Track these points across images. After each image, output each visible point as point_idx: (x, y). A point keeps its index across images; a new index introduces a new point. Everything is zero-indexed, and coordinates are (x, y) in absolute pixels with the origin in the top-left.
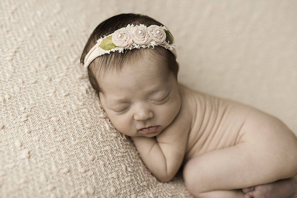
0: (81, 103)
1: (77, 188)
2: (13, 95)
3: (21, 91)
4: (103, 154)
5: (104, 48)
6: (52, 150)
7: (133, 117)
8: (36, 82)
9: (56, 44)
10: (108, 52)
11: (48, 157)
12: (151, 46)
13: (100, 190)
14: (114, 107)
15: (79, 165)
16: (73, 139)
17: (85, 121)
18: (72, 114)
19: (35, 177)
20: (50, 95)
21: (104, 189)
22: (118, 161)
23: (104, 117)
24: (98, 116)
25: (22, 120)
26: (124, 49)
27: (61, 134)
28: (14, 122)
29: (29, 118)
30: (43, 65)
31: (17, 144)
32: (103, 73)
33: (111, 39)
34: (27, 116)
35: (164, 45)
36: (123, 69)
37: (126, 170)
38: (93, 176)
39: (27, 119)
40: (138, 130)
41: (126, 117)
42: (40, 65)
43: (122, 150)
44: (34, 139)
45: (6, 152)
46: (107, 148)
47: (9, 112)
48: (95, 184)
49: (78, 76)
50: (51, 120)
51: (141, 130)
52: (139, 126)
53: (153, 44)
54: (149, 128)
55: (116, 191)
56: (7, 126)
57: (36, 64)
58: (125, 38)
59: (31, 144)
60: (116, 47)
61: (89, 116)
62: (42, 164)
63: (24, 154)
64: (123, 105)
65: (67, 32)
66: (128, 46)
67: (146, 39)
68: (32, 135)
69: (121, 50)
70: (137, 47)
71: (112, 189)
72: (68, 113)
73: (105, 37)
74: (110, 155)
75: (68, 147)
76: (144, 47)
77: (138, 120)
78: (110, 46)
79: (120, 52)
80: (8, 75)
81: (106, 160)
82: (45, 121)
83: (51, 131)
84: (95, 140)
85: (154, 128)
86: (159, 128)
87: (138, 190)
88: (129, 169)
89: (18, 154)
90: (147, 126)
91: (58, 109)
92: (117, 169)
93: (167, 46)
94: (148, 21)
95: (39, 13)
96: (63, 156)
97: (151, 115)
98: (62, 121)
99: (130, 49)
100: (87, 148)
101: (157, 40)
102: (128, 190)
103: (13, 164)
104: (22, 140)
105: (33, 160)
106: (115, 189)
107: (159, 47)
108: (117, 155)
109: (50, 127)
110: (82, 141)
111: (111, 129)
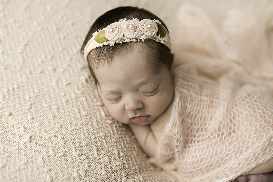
0: (80, 92)
1: (70, 171)
2: (21, 84)
3: (29, 81)
4: (97, 140)
5: (98, 41)
6: (50, 136)
7: (124, 107)
8: (42, 72)
9: (62, 36)
10: (101, 45)
11: (47, 141)
12: (141, 40)
13: (92, 173)
15: (74, 150)
16: (70, 125)
17: (82, 109)
18: (71, 102)
19: (34, 160)
20: (53, 84)
21: (95, 172)
22: (112, 146)
23: (101, 105)
24: (95, 104)
25: (27, 108)
27: (60, 121)
28: (20, 110)
29: (33, 106)
30: (49, 57)
31: (22, 129)
33: (104, 33)
34: (31, 105)
35: (155, 38)
37: (119, 154)
38: (86, 160)
39: (30, 107)
40: (130, 119)
42: (46, 56)
43: (116, 136)
44: (36, 125)
45: (12, 137)
46: (101, 134)
47: (16, 100)
48: (87, 167)
49: (80, 66)
50: (52, 107)
51: (133, 118)
52: (131, 115)
53: (143, 38)
54: (140, 117)
55: (107, 174)
56: (14, 113)
57: (43, 56)
58: (116, 32)
59: (33, 129)
60: (108, 40)
61: (86, 104)
62: (41, 148)
63: (26, 139)
65: (73, 24)
66: (119, 40)
68: (35, 121)
69: (112, 44)
70: (127, 41)
71: (104, 172)
72: (67, 101)
73: (100, 31)
74: (104, 141)
75: (65, 133)
76: (134, 40)
77: (129, 110)
78: (103, 40)
79: (111, 45)
81: (99, 145)
82: (46, 109)
83: (51, 118)
84: (90, 127)
87: (129, 174)
88: (122, 154)
89: (22, 138)
90: (138, 115)
91: (59, 98)
92: (109, 154)
93: (158, 39)
95: (48, 8)
96: (60, 142)
98: (61, 109)
99: (121, 43)
100: (82, 134)
101: (147, 34)
102: (119, 173)
103: (16, 147)
104: (26, 125)
105: (33, 144)
106: (106, 172)
107: (149, 41)
108: (110, 141)
109: (50, 115)
110: (78, 128)
111: (106, 116)
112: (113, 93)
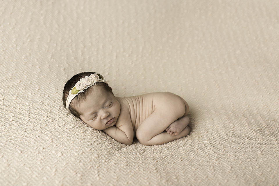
0: (73, 124)
1: (90, 157)
2: (39, 134)
3: (42, 131)
4: (95, 140)
5: (74, 94)
6: (71, 148)
7: (101, 118)
8: (47, 125)
9: (46, 104)
10: (77, 94)
11: (70, 151)
12: (95, 84)
13: (100, 154)
14: (90, 118)
15: (86, 148)
16: (78, 140)
17: (79, 131)
18: (72, 130)
19: (69, 161)
20: (57, 127)
21: (102, 153)
22: (103, 141)
24: (84, 127)
25: (50, 142)
26: (84, 90)
27: (71, 140)
28: (47, 144)
29: (53, 140)
30: (46, 116)
31: (54, 152)
32: (78, 104)
33: (75, 89)
34: (52, 140)
35: (100, 81)
36: (87, 98)
37: (108, 143)
38: (95, 150)
39: (52, 141)
40: (106, 124)
41: (97, 120)
42: (44, 117)
43: (102, 136)
44: (60, 147)
45: (51, 157)
46: (95, 137)
47: (42, 141)
48: (97, 153)
49: (65, 114)
50: (63, 136)
51: (107, 123)
52: (105, 121)
53: (95, 82)
54: (110, 120)
55: (108, 152)
56: (45, 147)
57: (42, 117)
58: (81, 85)
59: (60, 150)
60: (79, 91)
61: (80, 128)
62: (69, 155)
63: (59, 154)
64: (94, 115)
65: (48, 96)
66: (85, 88)
67: (91, 81)
68: (58, 146)
69: (82, 91)
70: (88, 87)
71: (106, 152)
72: (70, 131)
73: (72, 89)
74: (98, 140)
75: (77, 144)
76: (92, 85)
77: (104, 119)
78: (76, 92)
79: (82, 92)
80: (32, 127)
81: (97, 142)
82: (61, 138)
83: (66, 141)
84: (88, 136)
85: (112, 120)
86: (115, 118)
87: (118, 150)
89: (56, 156)
90: (109, 120)
91: (64, 131)
92: (104, 144)
93: (101, 81)
94: (88, 74)
95: (30, 94)
96: (77, 148)
97: (108, 114)
98: (69, 135)
99: (86, 89)
100: (86, 141)
101: (96, 80)
102: (113, 151)
103: (57, 160)
104: (55, 150)
105: (64, 155)
106: (107, 152)
107: (98, 83)
108: (101, 139)
109: (65, 139)
110: (82, 139)
111: (92, 130)
112: (92, 114)
